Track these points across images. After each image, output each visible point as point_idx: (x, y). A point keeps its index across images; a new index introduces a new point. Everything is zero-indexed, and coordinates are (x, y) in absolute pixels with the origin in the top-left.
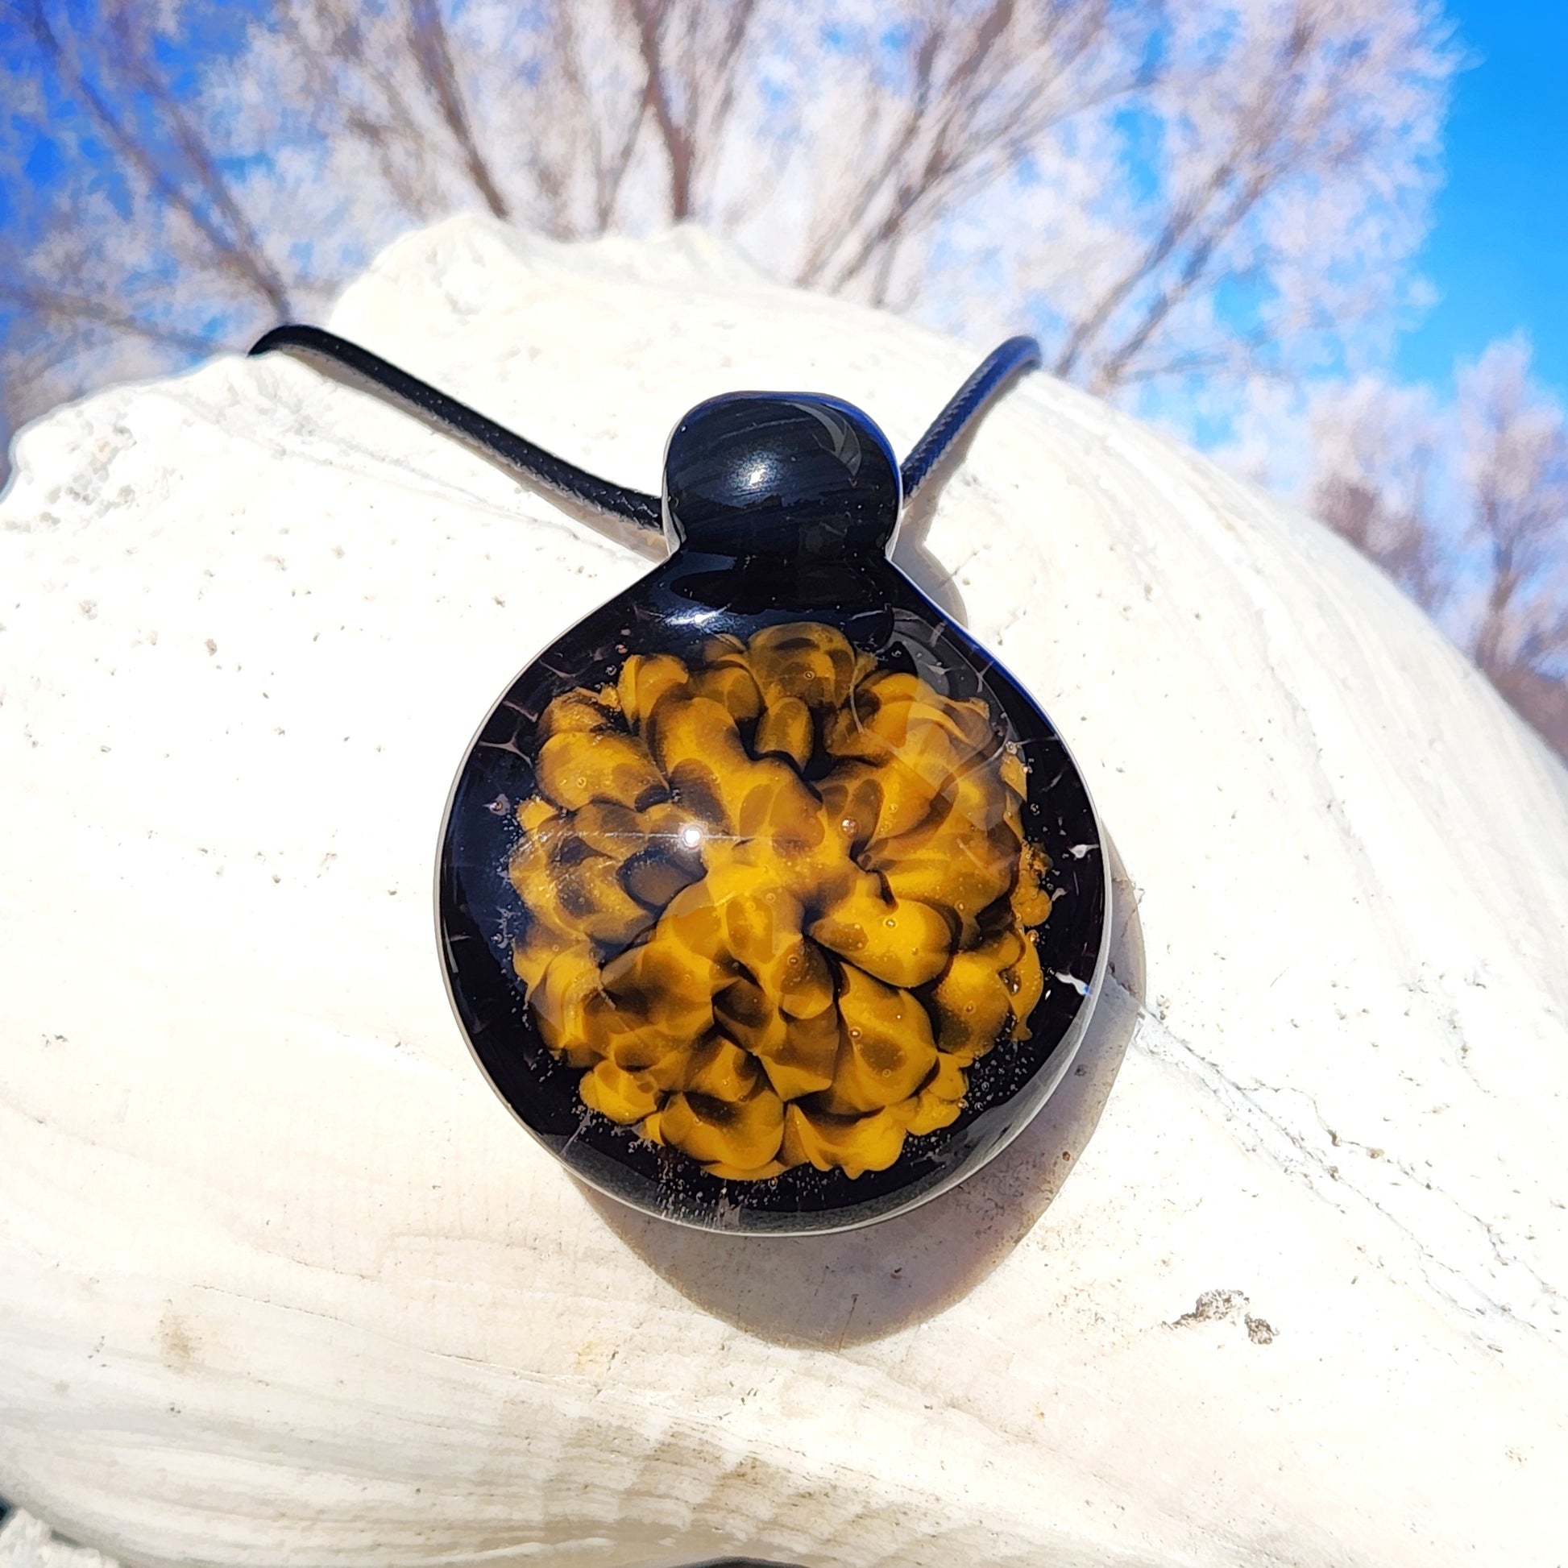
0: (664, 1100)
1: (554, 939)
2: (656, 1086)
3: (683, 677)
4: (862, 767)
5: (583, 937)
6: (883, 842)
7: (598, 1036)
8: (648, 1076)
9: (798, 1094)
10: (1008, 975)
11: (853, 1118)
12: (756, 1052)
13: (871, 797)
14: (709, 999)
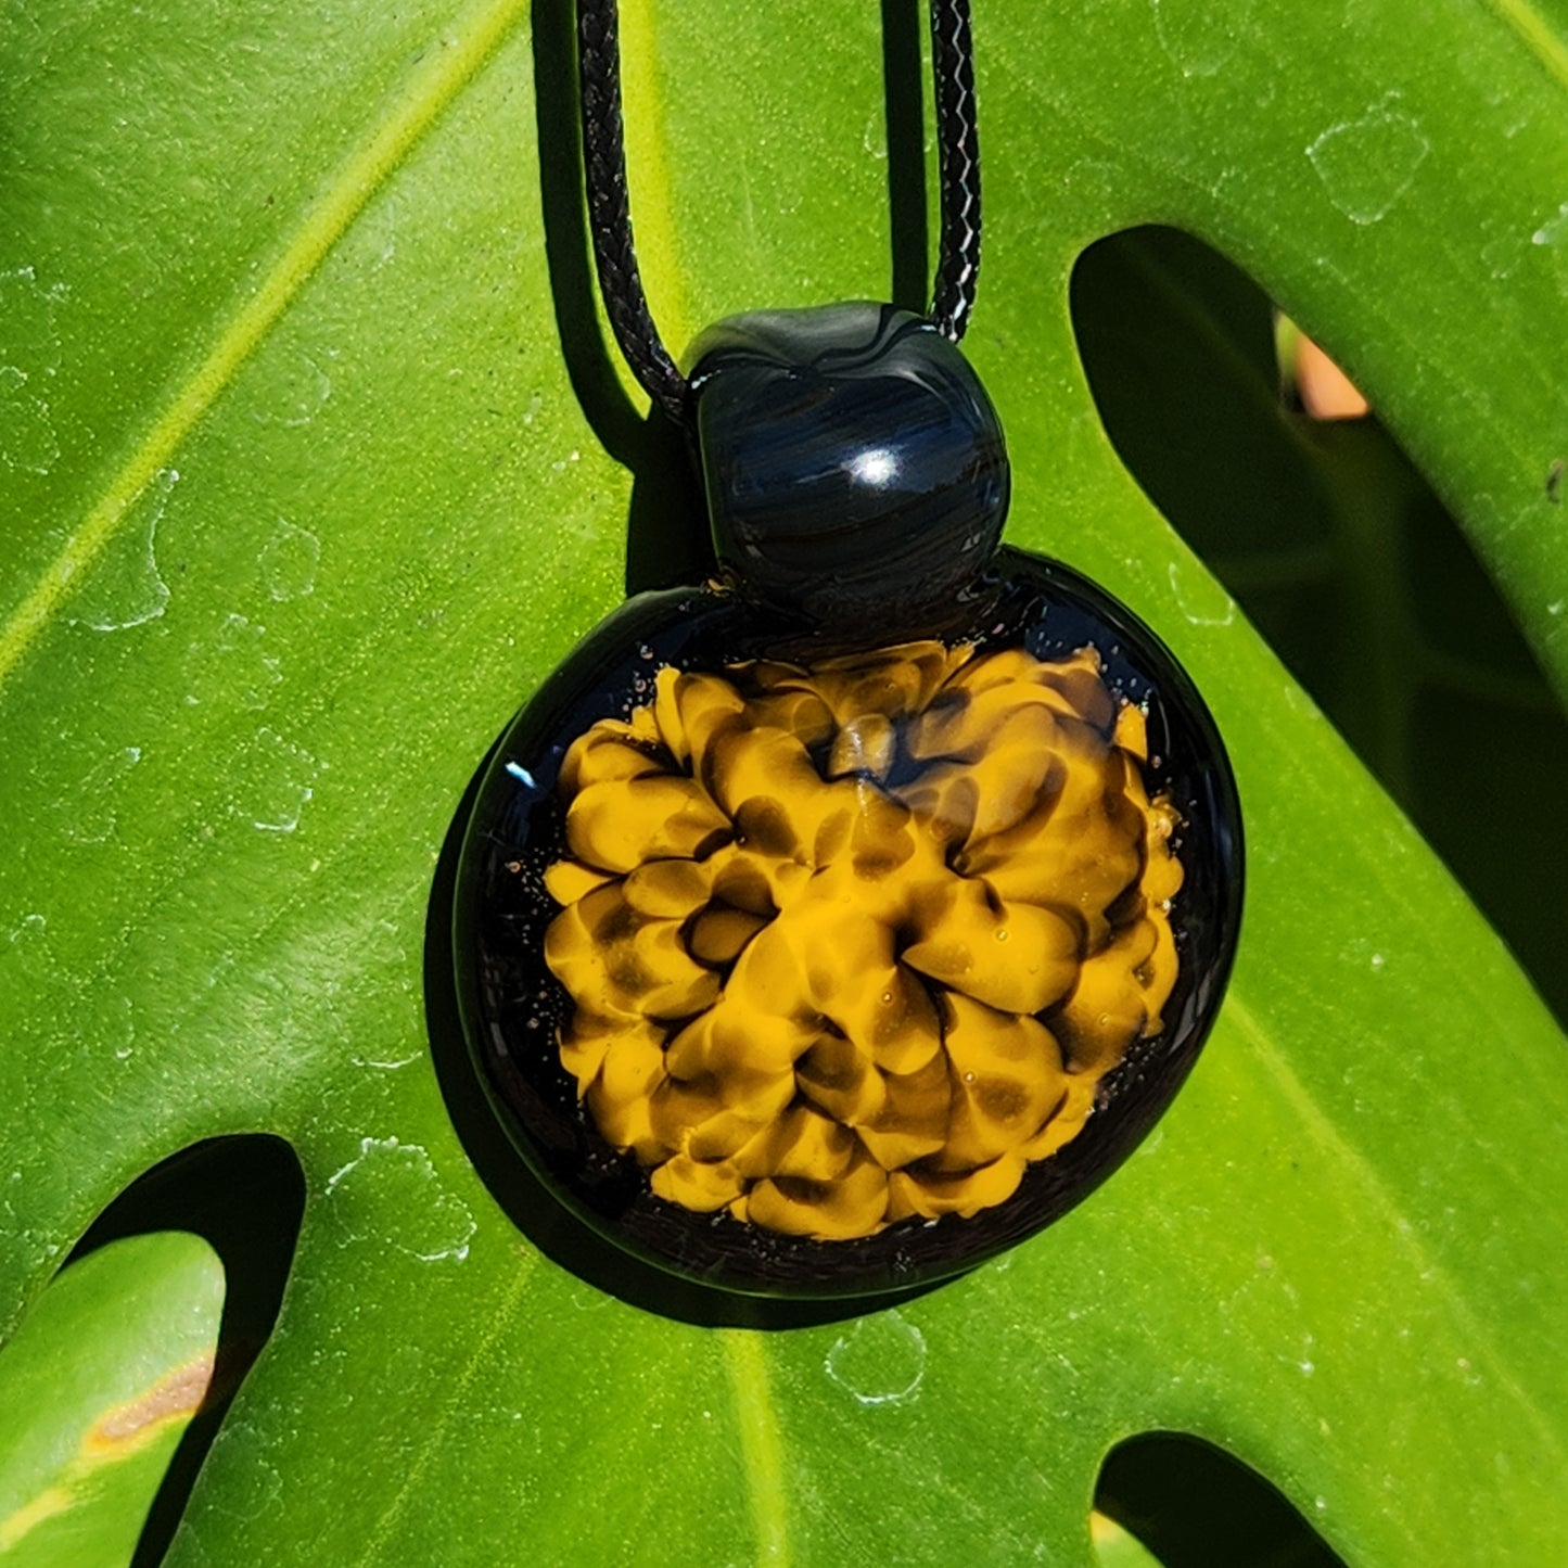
0: (749, 1186)
1: (604, 1024)
2: (737, 1173)
3: (738, 706)
4: (954, 767)
5: (637, 1017)
6: (983, 841)
7: (666, 1127)
8: (726, 1164)
9: (906, 1161)
10: (1143, 972)
11: (968, 1171)
12: (851, 1123)
13: (967, 797)
14: (790, 1065)
